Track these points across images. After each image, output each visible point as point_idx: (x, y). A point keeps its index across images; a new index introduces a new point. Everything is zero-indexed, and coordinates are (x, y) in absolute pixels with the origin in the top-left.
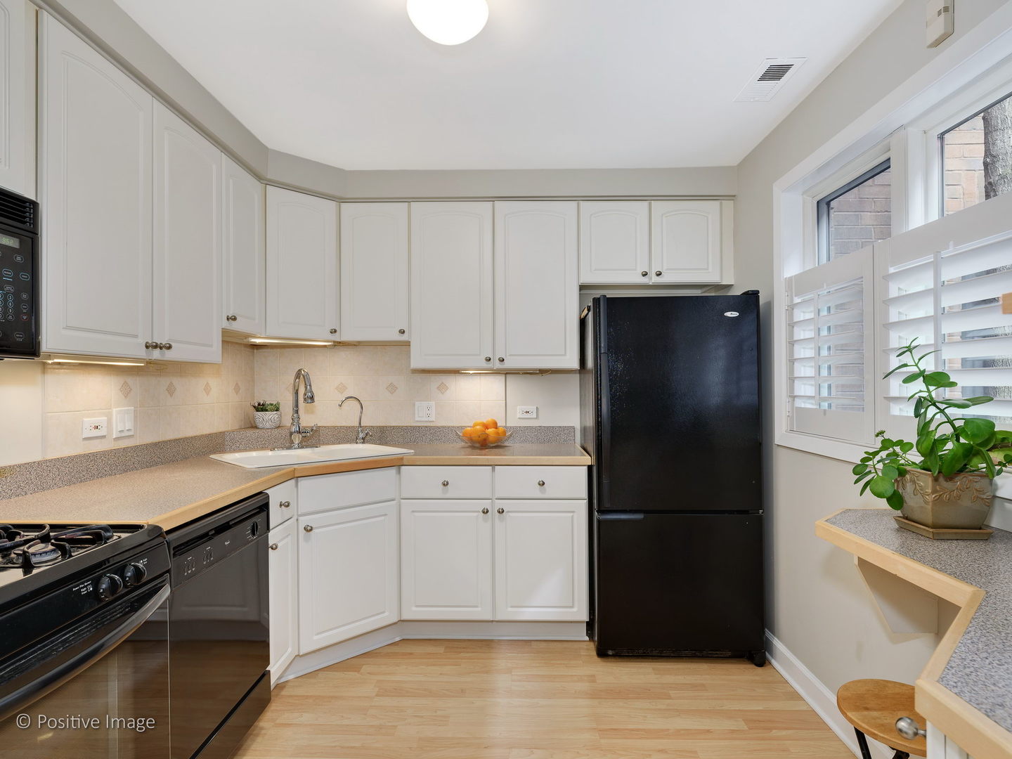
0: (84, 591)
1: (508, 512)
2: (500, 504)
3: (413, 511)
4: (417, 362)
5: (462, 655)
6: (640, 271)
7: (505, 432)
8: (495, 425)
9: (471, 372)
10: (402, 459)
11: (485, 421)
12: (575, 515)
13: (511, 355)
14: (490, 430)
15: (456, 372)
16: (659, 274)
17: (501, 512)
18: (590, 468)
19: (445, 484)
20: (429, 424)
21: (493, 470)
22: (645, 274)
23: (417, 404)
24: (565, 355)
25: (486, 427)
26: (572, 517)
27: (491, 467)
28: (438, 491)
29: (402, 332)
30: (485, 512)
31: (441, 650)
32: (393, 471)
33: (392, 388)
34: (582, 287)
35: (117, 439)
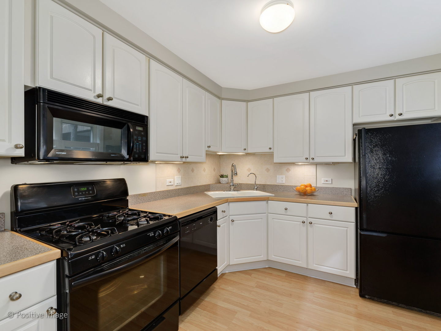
0: (151, 235)
1: (314, 224)
2: (310, 220)
3: (273, 219)
4: (276, 160)
5: (292, 279)
6: (388, 114)
7: (315, 189)
8: (311, 186)
9: (300, 164)
10: (269, 198)
11: (306, 184)
12: (348, 229)
13: (317, 157)
14: (308, 188)
15: (293, 164)
16: (401, 115)
17: (311, 223)
18: (356, 208)
19: (286, 209)
20: (283, 184)
21: (307, 205)
22: (392, 115)
23: (278, 176)
24: (345, 156)
25: (306, 186)
26: (347, 230)
27: (306, 204)
28: (283, 212)
29: (270, 149)
30: (304, 222)
31: (284, 275)
32: (265, 202)
33: (268, 170)
34: (354, 125)
35: (176, 186)
